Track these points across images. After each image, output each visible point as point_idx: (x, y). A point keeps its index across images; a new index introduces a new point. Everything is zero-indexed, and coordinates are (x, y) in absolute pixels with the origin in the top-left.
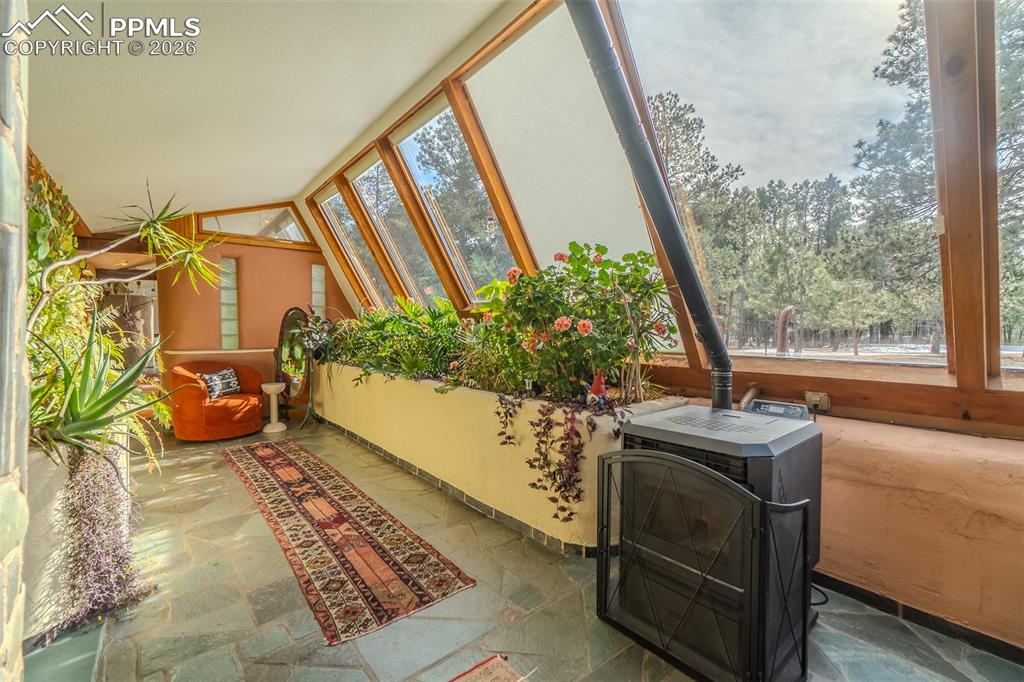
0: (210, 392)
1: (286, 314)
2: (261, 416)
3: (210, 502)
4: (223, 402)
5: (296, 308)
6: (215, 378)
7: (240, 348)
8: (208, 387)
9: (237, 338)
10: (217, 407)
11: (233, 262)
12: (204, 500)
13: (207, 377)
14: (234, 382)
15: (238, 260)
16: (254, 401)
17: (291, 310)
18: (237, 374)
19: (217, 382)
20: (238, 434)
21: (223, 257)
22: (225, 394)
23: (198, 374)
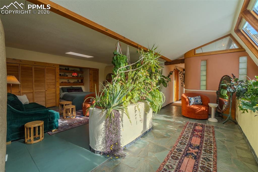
0: (189, 103)
1: (222, 78)
2: (208, 114)
3: (165, 138)
4: (192, 106)
5: (226, 76)
6: (192, 98)
7: (206, 90)
8: (189, 101)
9: (205, 87)
10: (190, 108)
11: (205, 62)
12: (164, 136)
13: (189, 98)
14: (199, 101)
15: (207, 60)
16: (203, 108)
17: (224, 76)
18: (201, 98)
19: (193, 100)
20: (197, 118)
21: (202, 61)
22: (195, 104)
23: (187, 97)
